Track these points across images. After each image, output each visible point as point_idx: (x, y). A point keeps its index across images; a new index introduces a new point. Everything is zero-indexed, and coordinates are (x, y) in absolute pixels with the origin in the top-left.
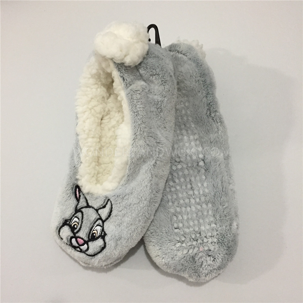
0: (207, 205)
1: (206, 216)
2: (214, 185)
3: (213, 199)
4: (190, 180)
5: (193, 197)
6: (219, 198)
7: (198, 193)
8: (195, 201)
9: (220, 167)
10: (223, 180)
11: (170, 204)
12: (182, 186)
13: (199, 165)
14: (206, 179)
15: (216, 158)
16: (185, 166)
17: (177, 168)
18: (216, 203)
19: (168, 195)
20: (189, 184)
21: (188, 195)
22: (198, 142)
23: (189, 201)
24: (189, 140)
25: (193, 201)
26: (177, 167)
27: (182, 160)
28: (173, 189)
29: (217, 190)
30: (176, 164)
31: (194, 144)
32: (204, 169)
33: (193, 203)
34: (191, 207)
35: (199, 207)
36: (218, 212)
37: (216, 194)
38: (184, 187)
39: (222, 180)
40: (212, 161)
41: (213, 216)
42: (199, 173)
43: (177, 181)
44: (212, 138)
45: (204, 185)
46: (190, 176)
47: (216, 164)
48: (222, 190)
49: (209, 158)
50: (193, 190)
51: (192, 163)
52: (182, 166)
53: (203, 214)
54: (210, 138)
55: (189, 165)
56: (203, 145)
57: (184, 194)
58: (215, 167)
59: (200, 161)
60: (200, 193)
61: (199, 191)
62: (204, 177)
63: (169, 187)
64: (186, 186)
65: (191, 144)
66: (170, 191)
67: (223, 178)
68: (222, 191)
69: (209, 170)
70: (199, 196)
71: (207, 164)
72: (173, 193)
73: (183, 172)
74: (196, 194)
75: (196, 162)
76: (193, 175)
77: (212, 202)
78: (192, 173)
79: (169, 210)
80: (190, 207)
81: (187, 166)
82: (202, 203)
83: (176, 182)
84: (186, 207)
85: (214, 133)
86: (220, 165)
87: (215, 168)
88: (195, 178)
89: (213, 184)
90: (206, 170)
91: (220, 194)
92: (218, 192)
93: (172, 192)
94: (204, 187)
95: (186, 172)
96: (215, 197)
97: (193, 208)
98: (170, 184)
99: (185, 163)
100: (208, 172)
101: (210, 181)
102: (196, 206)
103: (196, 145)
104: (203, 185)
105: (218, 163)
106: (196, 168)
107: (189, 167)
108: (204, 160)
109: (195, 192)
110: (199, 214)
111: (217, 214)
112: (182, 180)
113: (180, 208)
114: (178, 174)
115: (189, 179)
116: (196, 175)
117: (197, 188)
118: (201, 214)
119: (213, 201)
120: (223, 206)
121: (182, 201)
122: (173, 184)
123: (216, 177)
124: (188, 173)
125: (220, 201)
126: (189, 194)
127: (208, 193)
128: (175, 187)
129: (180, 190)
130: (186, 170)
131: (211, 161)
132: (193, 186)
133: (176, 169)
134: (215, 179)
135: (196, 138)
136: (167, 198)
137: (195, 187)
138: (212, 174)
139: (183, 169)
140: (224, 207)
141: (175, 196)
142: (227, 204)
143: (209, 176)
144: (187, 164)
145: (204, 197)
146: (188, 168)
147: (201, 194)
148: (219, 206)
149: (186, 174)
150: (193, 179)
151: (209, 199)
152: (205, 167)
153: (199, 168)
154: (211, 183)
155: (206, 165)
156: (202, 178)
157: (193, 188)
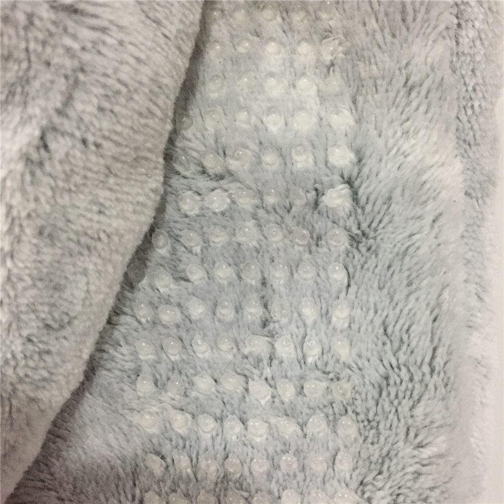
0: (333, 422)
1: (319, 479)
2: (390, 330)
3: (371, 403)
4: (264, 283)
5: (268, 372)
6: (404, 402)
7: (293, 355)
8: (273, 397)
9: (436, 230)
10: (445, 307)
11: (145, 386)
12: (215, 305)
13: (321, 206)
14: (349, 286)
15: (424, 178)
16: (246, 202)
17: (202, 209)
18: (381, 426)
19: (137, 343)
20: (254, 297)
21: (239, 356)
22: (335, 83)
23: (240, 390)
24: (292, 63)
25: (260, 392)
26: (203, 200)
27: (233, 165)
28: (168, 315)
29: (403, 358)
30: (203, 183)
31: (313, 92)
32: (348, 230)
33: (263, 402)
34: (250, 423)
35: (289, 429)
36: (386, 474)
37: (394, 378)
38: (227, 313)
39: (439, 305)
40: (398, 191)
41: (354, 484)
42: (314, 248)
43: (197, 275)
44: (419, 60)
45: (334, 319)
46: (267, 261)
47: (418, 211)
48: (427, 359)
49: (382, 175)
50: (272, 335)
51: (288, 190)
52: (233, 202)
53: (303, 469)
54: (407, 64)
55: (271, 200)
56: (360, 99)
57: (225, 346)
58: (412, 227)
59: (332, 186)
60: (304, 357)
61: (302, 344)
62: (339, 276)
63: (151, 303)
64: (238, 309)
65: (294, 86)
66: (155, 323)
67: (446, 295)
68: (426, 369)
69: (371, 241)
70: (297, 371)
71: (368, 208)
72: (169, 336)
73: (234, 235)
74: (281, 362)
75: (310, 185)
76: (282, 253)
77: (362, 417)
78: (281, 245)
79: (135, 418)
80: (243, 422)
81: (257, 201)
82: (306, 410)
83: (188, 280)
84: (220, 419)
85: (433, 36)
86: (442, 220)
87: (411, 236)
88: (292, 274)
89: (384, 322)
90: (355, 240)
91: (411, 380)
92: (404, 370)
93: (164, 331)
94: (334, 329)
95: (248, 235)
96: (384, 393)
97: (258, 432)
98: (158, 284)
99: (250, 188)
100: (369, 249)
101: (372, 300)
102: (273, 421)
103: (322, 97)
104: (326, 315)
105: (429, 207)
106: (302, 222)
107: (268, 212)
108: (357, 184)
109: (277, 345)
110: (283, 466)
111: (379, 484)
112: (224, 273)
113: (189, 416)
114: (206, 241)
115: (259, 276)
116: (301, 260)
117: (293, 327)
118: (295, 466)
119: (368, 410)
120: (420, 446)
121: (204, 384)
122: (172, 286)
123: (409, 284)
124: (255, 243)
125: (410, 421)
126: (246, 351)
127: (350, 368)
128: (179, 305)
129: (207, 322)
130: (251, 223)
131: (391, 191)
132: (276, 315)
133: (197, 211)
134: (396, 297)
135: (328, 58)
136: (135, 354)
137: (284, 321)
138: (389, 267)
139: (236, 215)
140: (426, 453)
141: (174, 354)
142: (442, 438)
143: (369, 275)
144: (260, 194)
145: (324, 384)
146: (261, 213)
147: (310, 360)
148: (401, 444)
149: (244, 247)
150: (278, 276)
151: (349, 395)
152: (351, 223)
153: (320, 225)
154: (372, 312)
155: (363, 208)
156: (328, 278)
157: (271, 326)
